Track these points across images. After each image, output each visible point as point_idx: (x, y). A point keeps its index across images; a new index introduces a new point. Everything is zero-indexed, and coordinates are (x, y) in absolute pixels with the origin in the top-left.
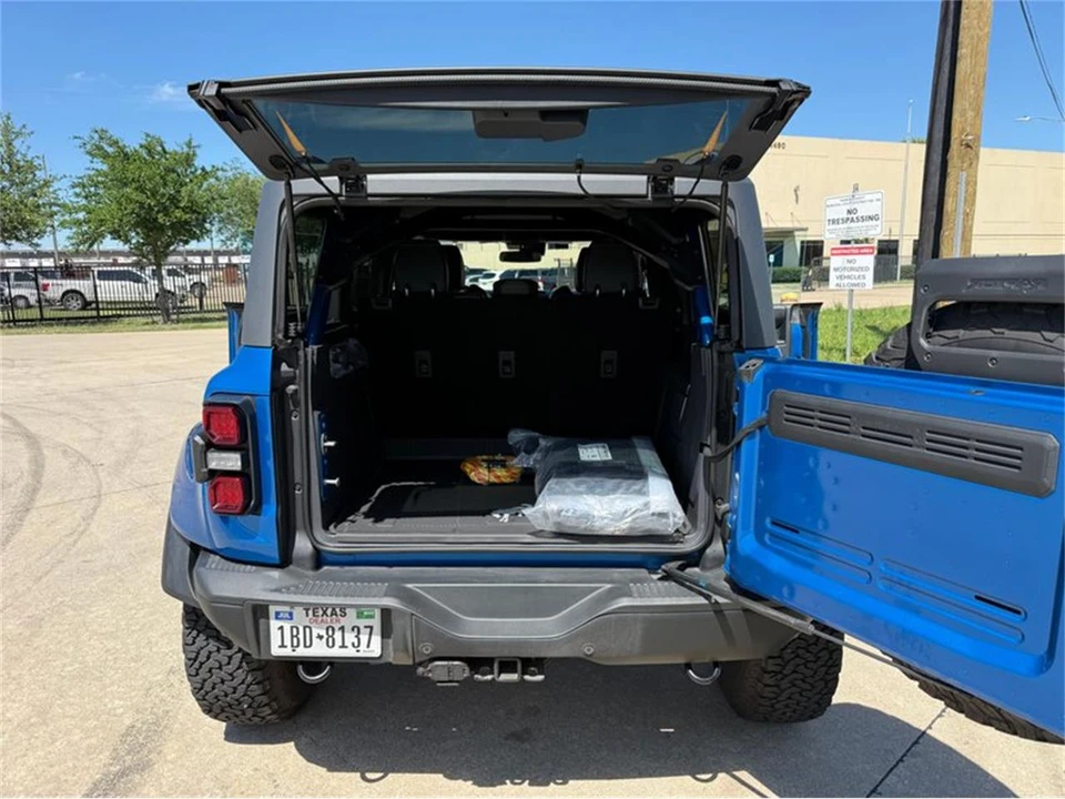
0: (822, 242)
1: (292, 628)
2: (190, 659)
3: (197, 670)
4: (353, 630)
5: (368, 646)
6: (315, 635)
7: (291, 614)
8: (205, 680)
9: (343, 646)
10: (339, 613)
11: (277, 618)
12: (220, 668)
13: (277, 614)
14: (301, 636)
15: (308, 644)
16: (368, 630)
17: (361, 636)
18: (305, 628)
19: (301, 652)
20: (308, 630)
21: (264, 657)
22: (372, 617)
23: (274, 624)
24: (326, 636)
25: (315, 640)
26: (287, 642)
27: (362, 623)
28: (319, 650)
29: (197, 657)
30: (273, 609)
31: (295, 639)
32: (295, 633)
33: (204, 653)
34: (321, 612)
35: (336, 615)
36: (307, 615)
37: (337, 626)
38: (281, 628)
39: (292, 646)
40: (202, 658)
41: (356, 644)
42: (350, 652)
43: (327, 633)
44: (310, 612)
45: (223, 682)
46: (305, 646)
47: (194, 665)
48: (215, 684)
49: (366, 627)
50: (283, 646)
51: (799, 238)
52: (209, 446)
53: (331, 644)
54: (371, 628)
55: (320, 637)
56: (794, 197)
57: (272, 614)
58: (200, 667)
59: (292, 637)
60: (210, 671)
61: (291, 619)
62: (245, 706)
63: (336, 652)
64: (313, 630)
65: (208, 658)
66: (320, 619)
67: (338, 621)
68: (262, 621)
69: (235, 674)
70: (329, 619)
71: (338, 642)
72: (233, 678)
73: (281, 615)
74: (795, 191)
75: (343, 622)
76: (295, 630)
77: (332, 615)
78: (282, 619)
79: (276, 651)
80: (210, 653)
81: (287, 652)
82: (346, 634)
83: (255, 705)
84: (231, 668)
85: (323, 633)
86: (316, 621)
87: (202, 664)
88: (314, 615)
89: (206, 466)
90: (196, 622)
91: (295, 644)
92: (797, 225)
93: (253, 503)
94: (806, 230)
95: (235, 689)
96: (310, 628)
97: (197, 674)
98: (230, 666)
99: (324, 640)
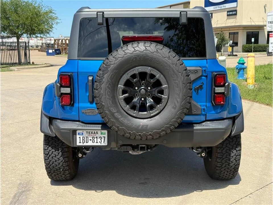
1: (83, 137)
2: (46, 154)
3: (48, 157)
4: (100, 138)
5: (104, 142)
6: (89, 139)
7: (83, 133)
8: (50, 161)
9: (97, 142)
10: (96, 133)
11: (79, 135)
12: (55, 157)
13: (79, 133)
14: (85, 140)
15: (87, 142)
16: (104, 138)
17: (102, 140)
18: (86, 137)
19: (85, 144)
20: (87, 138)
21: (75, 146)
22: (105, 134)
23: (78, 136)
24: (92, 140)
25: (89, 141)
26: (81, 141)
27: (102, 136)
28: (90, 143)
29: (48, 153)
30: (78, 132)
31: (84, 141)
32: (84, 139)
33: (51, 152)
34: (91, 133)
35: (95, 134)
36: (87, 134)
37: (95, 137)
38: (80, 137)
39: (83, 142)
40: (50, 154)
41: (100, 142)
42: (99, 144)
43: (93, 139)
44: (88, 133)
45: (56, 161)
46: (86, 142)
47: (47, 156)
48: (53, 162)
49: (103, 137)
50: (80, 142)
52: (61, 86)
53: (93, 142)
54: (105, 137)
55: (91, 140)
57: (77, 134)
58: (49, 156)
59: (83, 140)
60: (52, 158)
61: (83, 135)
62: (61, 170)
63: (95, 144)
64: (89, 138)
65: (52, 153)
66: (91, 135)
67: (96, 135)
68: (74, 136)
69: (60, 159)
70: (93, 135)
71: (96, 141)
72: (59, 160)
73: (80, 134)
75: (97, 135)
76: (84, 138)
77: (94, 133)
78: (80, 135)
79: (78, 144)
80: (53, 152)
81: (81, 144)
82: (98, 139)
83: (64, 170)
84: (58, 157)
85: (91, 139)
86: (89, 135)
87: (50, 155)
88: (89, 134)
89: (60, 92)
90: (49, 143)
91: (84, 142)
93: (72, 102)
95: (59, 163)
96: (88, 137)
97: (48, 159)
98: (58, 156)
99: (92, 141)
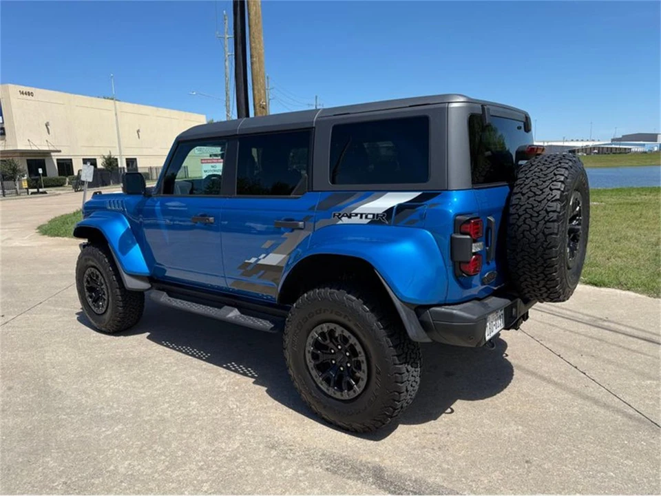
0: (71, 160)
1: (489, 325)
17: (501, 319)
18: (492, 323)
25: (493, 328)
26: (489, 332)
27: (501, 313)
28: (494, 332)
37: (497, 318)
41: (500, 324)
42: (499, 328)
50: (488, 335)
51: (55, 157)
53: (496, 327)
54: (503, 315)
55: (494, 325)
56: (46, 130)
59: (490, 329)
67: (497, 316)
74: (46, 126)
79: (487, 338)
82: (499, 321)
85: (495, 323)
86: (493, 318)
92: (52, 148)
94: (60, 151)
